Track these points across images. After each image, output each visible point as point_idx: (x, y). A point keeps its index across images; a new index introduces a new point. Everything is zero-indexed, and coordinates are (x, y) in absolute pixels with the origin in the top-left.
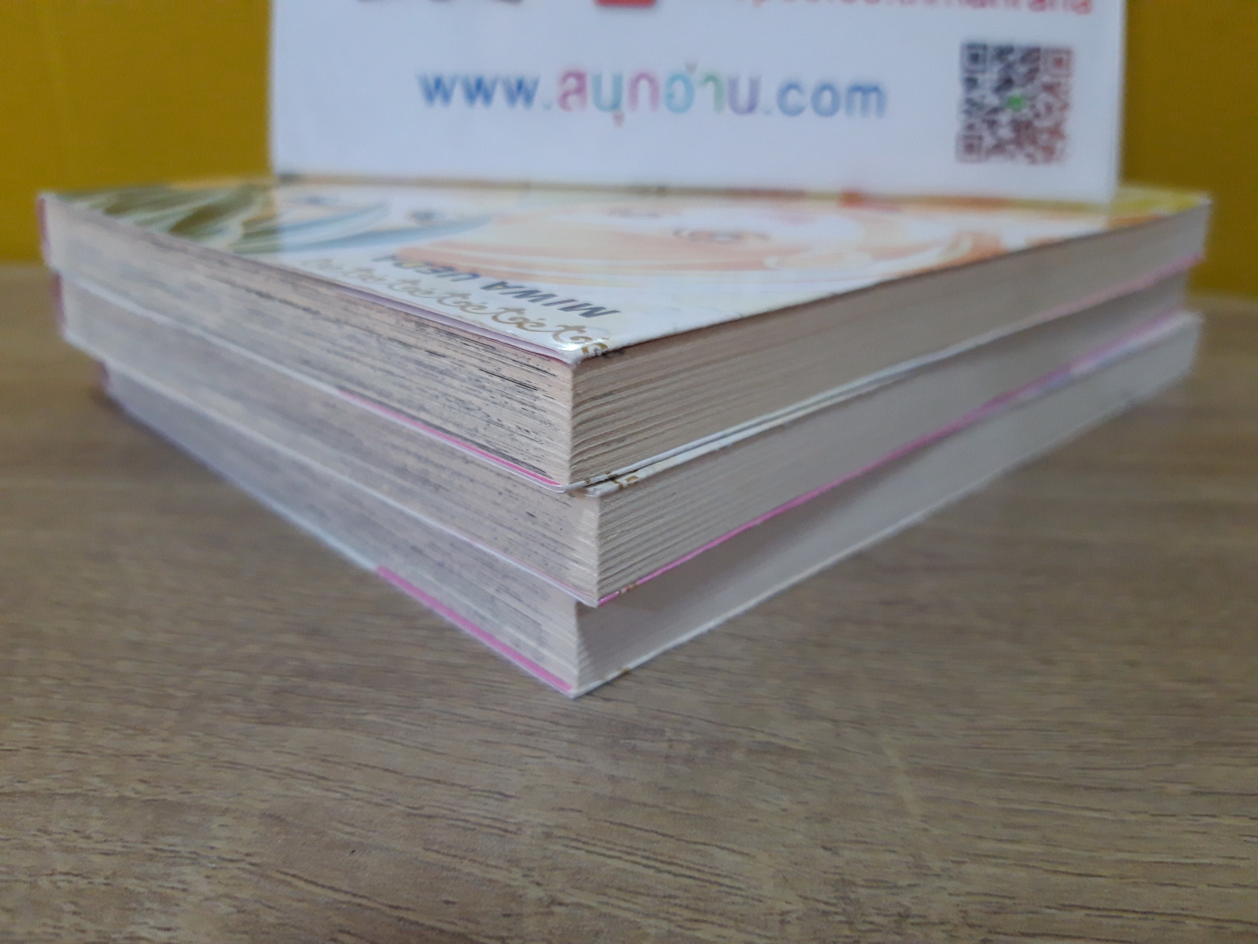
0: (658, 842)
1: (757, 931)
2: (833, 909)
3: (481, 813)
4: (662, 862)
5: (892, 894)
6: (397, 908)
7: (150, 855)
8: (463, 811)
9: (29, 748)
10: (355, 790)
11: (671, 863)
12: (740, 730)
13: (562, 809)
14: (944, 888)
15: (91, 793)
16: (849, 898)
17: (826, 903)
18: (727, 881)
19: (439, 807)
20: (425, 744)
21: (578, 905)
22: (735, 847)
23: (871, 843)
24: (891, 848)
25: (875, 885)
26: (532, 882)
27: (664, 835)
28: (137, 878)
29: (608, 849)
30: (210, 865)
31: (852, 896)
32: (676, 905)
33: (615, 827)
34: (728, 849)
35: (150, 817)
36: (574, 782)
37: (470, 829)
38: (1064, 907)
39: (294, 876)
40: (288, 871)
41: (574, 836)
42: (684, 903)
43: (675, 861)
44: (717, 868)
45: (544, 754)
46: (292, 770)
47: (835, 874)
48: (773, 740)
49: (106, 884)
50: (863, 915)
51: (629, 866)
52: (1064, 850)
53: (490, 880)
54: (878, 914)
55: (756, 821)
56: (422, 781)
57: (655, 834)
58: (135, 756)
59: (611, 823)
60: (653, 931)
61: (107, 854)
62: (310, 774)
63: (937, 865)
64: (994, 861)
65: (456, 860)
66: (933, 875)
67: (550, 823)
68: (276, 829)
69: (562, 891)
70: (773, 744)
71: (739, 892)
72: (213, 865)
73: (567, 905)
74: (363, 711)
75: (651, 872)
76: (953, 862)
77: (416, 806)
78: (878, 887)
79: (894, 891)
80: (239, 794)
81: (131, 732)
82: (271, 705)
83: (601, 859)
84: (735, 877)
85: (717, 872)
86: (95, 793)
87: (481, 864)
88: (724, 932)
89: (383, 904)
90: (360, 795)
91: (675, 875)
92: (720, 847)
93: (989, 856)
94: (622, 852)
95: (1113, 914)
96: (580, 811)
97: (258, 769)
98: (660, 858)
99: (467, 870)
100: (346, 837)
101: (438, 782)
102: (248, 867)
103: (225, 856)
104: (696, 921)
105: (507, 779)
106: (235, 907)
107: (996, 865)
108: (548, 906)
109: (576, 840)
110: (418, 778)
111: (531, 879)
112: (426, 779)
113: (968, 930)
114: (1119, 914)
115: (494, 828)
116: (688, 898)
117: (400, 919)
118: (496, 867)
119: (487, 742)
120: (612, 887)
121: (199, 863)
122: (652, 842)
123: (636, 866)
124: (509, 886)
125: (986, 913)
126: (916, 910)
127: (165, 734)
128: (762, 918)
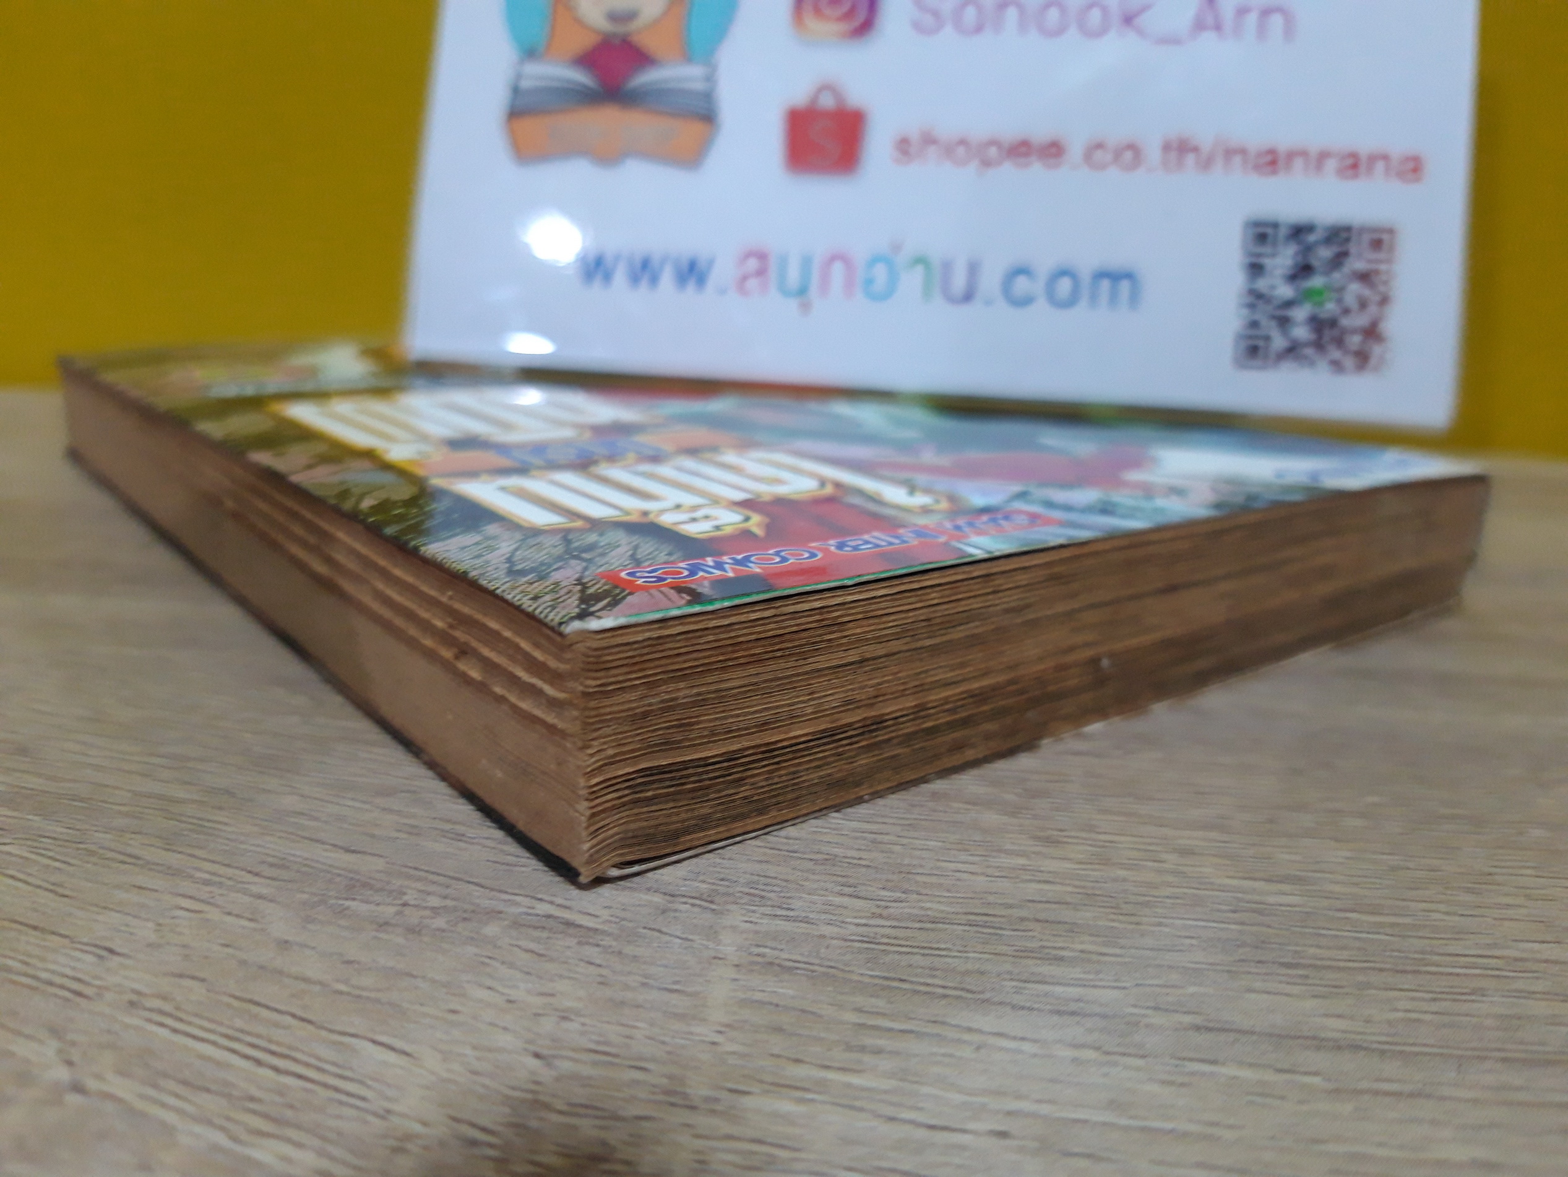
4: (273, 1053)
11: (283, 1056)
13: (181, 976)
16: (526, 1127)
17: (484, 1130)
18: (351, 1087)
19: (13, 958)
20: (54, 884)
21: (106, 1096)
22: (398, 1044)
23: (615, 1055)
25: (581, 1111)
26: (63, 1061)
27: (301, 1019)
29: (206, 1030)
31: (534, 1124)
32: (250, 1111)
33: (236, 1003)
34: (386, 1045)
36: (224, 945)
37: (28, 987)
41: (170, 1010)
43: (292, 1053)
45: (206, 908)
47: (528, 1091)
51: (218, 1054)
56: (13, 925)
57: (289, 1018)
59: (236, 998)
60: (188, 1142)
63: (700, 1093)
64: (798, 1094)
66: (685, 1106)
67: (147, 991)
69: (99, 1077)
70: (557, 918)
71: (358, 1103)
73: (89, 1094)
75: (245, 1064)
76: (730, 1090)
78: (582, 1116)
79: (608, 1122)
83: (186, 1041)
85: (345, 1072)
88: (293, 1153)
91: (278, 1071)
92: (374, 1042)
93: (796, 1088)
94: (223, 1035)
96: (203, 980)
98: (274, 1048)
101: (35, 928)
104: (264, 1134)
105: (131, 934)
107: (801, 1101)
108: (61, 1093)
109: (170, 1015)
110: (11, 921)
112: (21, 923)
115: (68, 989)
118: (28, 1037)
119: (140, 888)
120: (175, 1078)
122: (278, 1027)
123: (229, 1054)
124: (26, 1062)
126: (623, 1152)
128: (368, 1140)
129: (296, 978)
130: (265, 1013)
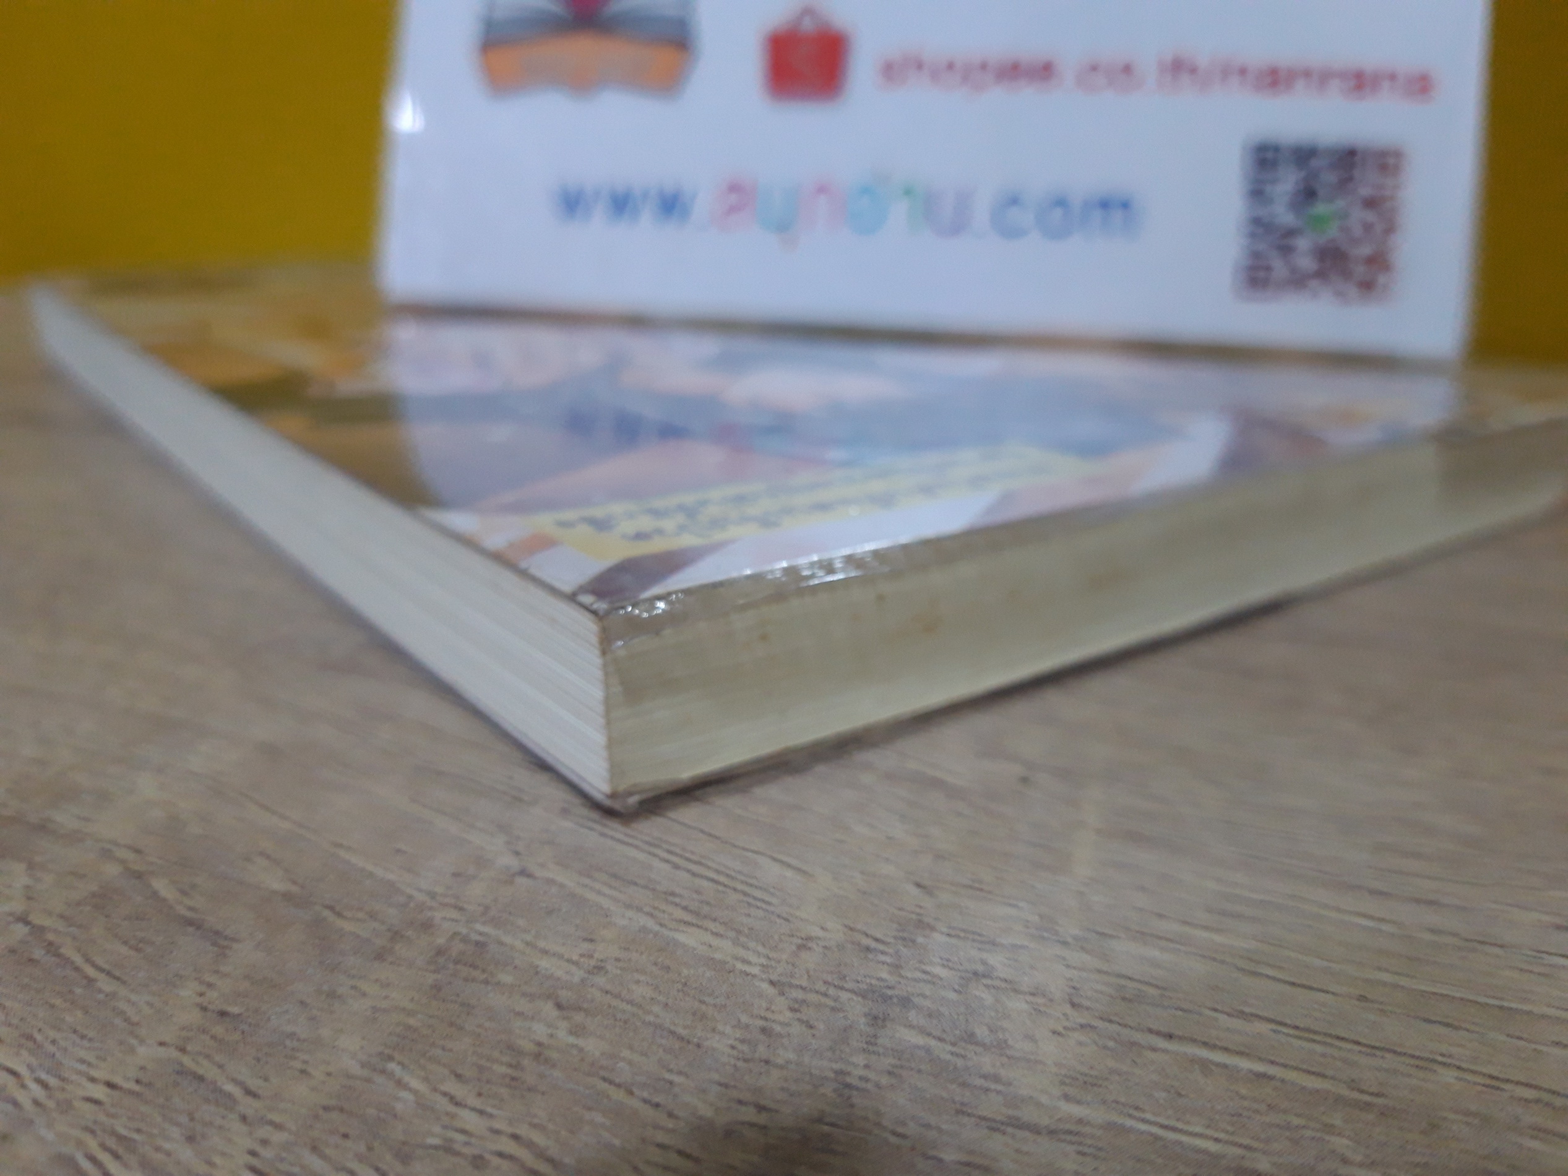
1: (760, 948)
4: (686, 859)
5: (979, 949)
6: (340, 846)
8: (483, 775)
11: (696, 863)
14: (1064, 959)
16: (913, 941)
17: (877, 940)
18: (758, 894)
21: (550, 882)
22: (793, 862)
23: (989, 893)
24: (1015, 903)
25: (962, 934)
28: (91, 774)
29: (628, 837)
30: (173, 775)
31: (920, 940)
34: (784, 863)
37: (476, 791)
38: (1242, 1015)
39: (249, 797)
40: (250, 793)
42: (684, 903)
43: (703, 861)
44: (754, 878)
47: (913, 913)
50: (920, 962)
53: (463, 840)
54: (943, 966)
57: (697, 834)
64: (1162, 943)
69: (542, 866)
71: (764, 906)
72: (176, 776)
75: (666, 867)
76: (1098, 933)
83: (612, 845)
84: (772, 890)
85: (751, 881)
87: (465, 824)
88: (715, 942)
89: (327, 840)
91: (694, 874)
92: (775, 860)
93: (1161, 938)
94: (642, 842)
95: (1316, 1037)
98: (687, 855)
99: (444, 827)
102: (210, 783)
104: (688, 923)
106: (168, 814)
107: (1163, 948)
108: (514, 875)
113: (1068, 1009)
114: (1329, 1040)
115: (507, 795)
117: (333, 855)
118: (481, 830)
121: (162, 772)
122: (688, 840)
123: (651, 857)
125: (1111, 997)
128: (776, 937)
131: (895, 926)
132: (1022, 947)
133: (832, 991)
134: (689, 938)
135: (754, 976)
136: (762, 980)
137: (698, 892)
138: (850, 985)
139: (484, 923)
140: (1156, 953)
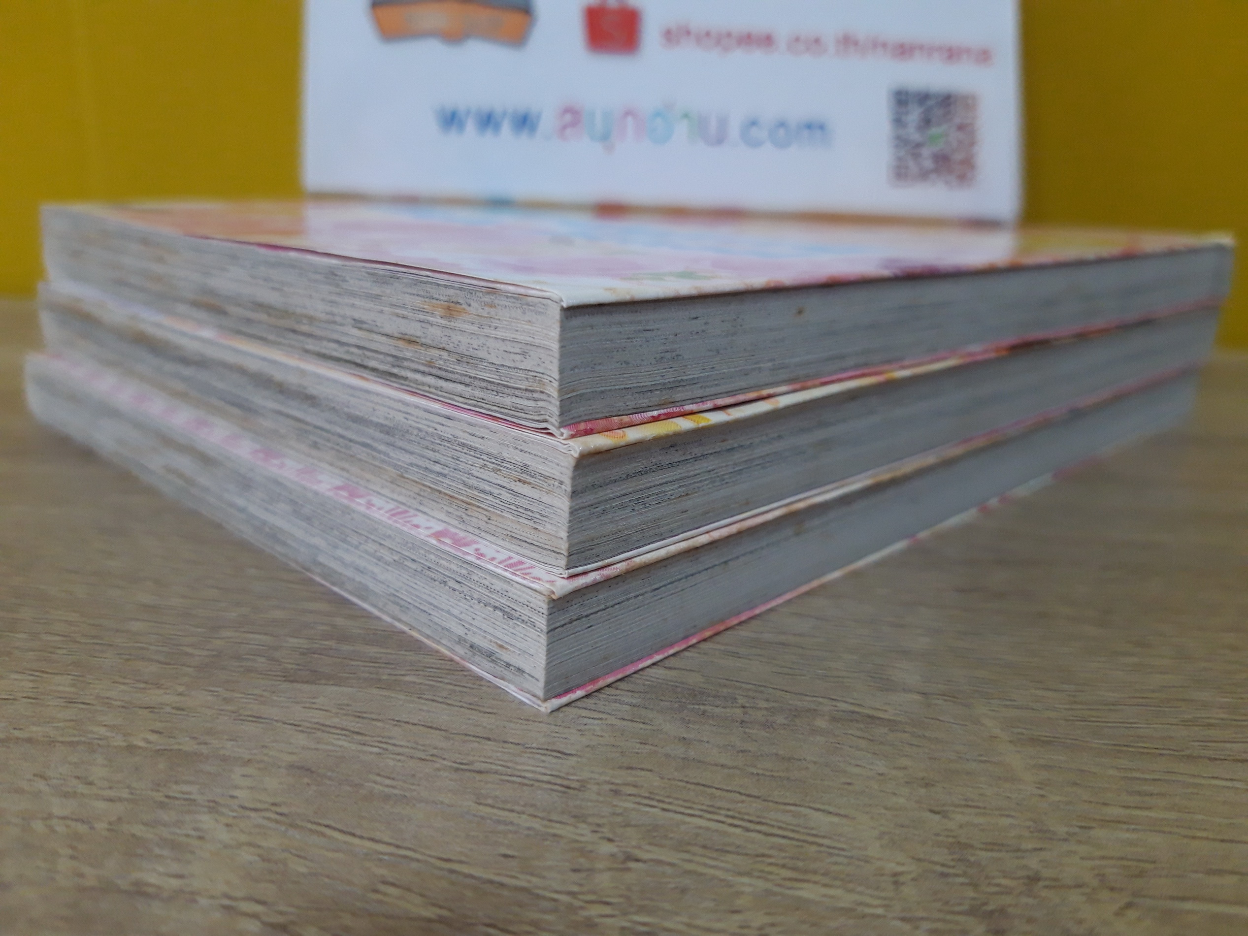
0: (742, 802)
1: (869, 891)
2: (951, 871)
3: (539, 769)
4: (750, 821)
5: (1017, 857)
6: (448, 860)
7: (161, 802)
8: (519, 767)
9: (29, 698)
10: (394, 745)
11: (758, 823)
12: (821, 700)
13: (631, 768)
14: (1075, 853)
15: (96, 741)
16: (968, 861)
17: (943, 865)
18: (826, 842)
19: (491, 763)
20: (472, 704)
21: (659, 862)
22: (831, 809)
23: (985, 808)
24: (1007, 813)
25: (996, 848)
26: (603, 838)
27: (748, 796)
28: (145, 824)
29: (686, 807)
30: (231, 814)
31: (972, 859)
32: (771, 864)
33: (692, 787)
34: (823, 811)
35: (161, 766)
36: (641, 743)
37: (526, 785)
38: (1211, 872)
39: (327, 826)
40: (320, 821)
41: (647, 795)
42: (781, 862)
43: (764, 821)
44: (812, 829)
45: (603, 716)
46: (323, 725)
47: (948, 836)
48: (857, 709)
49: (109, 830)
50: (987, 877)
51: (713, 825)
52: (1200, 817)
53: (555, 835)
54: (1005, 877)
55: (849, 784)
56: (471, 738)
57: (737, 795)
58: (147, 708)
59: (687, 782)
60: (748, 889)
61: (111, 800)
62: (342, 729)
63: (1062, 830)
64: (1125, 826)
65: (514, 814)
66: (1060, 840)
67: (617, 781)
68: (306, 780)
69: (639, 847)
70: (858, 713)
71: (841, 853)
72: (235, 814)
73: (645, 862)
74: (403, 673)
75: (738, 831)
76: (1081, 827)
77: (464, 762)
78: (1000, 851)
79: (1019, 854)
80: (263, 747)
81: (142, 685)
82: (298, 665)
83: (679, 817)
84: (834, 837)
85: (814, 832)
86: (99, 742)
87: (543, 819)
88: (831, 892)
89: (430, 856)
90: (400, 750)
91: (765, 834)
92: (815, 809)
93: (1119, 822)
94: (702, 810)
96: (651, 771)
97: (285, 723)
98: (746, 817)
99: (528, 825)
100: (387, 790)
101: (489, 739)
102: (273, 816)
103: (247, 805)
104: (796, 880)
105: (565, 738)
106: (259, 856)
107: (1128, 830)
108: (624, 862)
109: (649, 798)
110: (466, 735)
111: (599, 835)
112: (475, 736)
113: (1109, 893)
115: (556, 784)
116: (784, 858)
117: (452, 871)
118: (560, 822)
120: (695, 845)
121: (217, 812)
122: (738, 802)
123: (720, 825)
124: (577, 841)
125: (1126, 876)
126: (1046, 873)
127: (181, 689)
128: (872, 878)
129: (716, 765)
130: (718, 793)
131: (946, 851)
132: (1041, 849)
133: (948, 917)
134: (808, 892)
135: (884, 917)
136: (894, 918)
137: (781, 849)
138: (957, 909)
139: (636, 913)
140: (1128, 835)
